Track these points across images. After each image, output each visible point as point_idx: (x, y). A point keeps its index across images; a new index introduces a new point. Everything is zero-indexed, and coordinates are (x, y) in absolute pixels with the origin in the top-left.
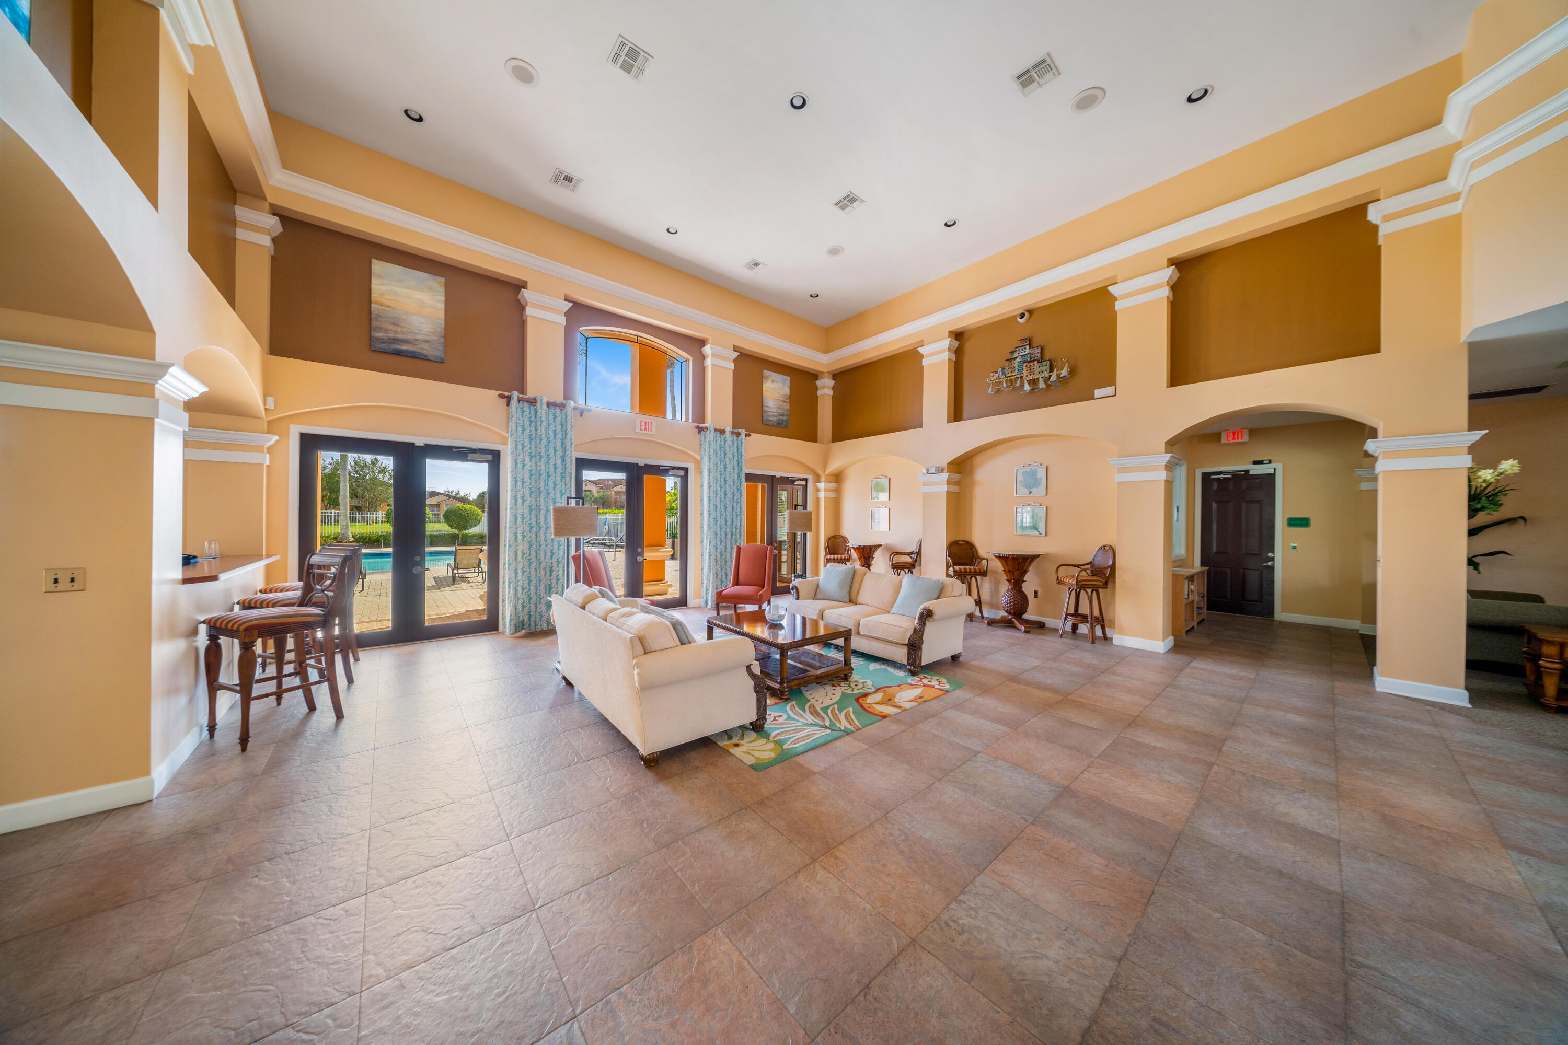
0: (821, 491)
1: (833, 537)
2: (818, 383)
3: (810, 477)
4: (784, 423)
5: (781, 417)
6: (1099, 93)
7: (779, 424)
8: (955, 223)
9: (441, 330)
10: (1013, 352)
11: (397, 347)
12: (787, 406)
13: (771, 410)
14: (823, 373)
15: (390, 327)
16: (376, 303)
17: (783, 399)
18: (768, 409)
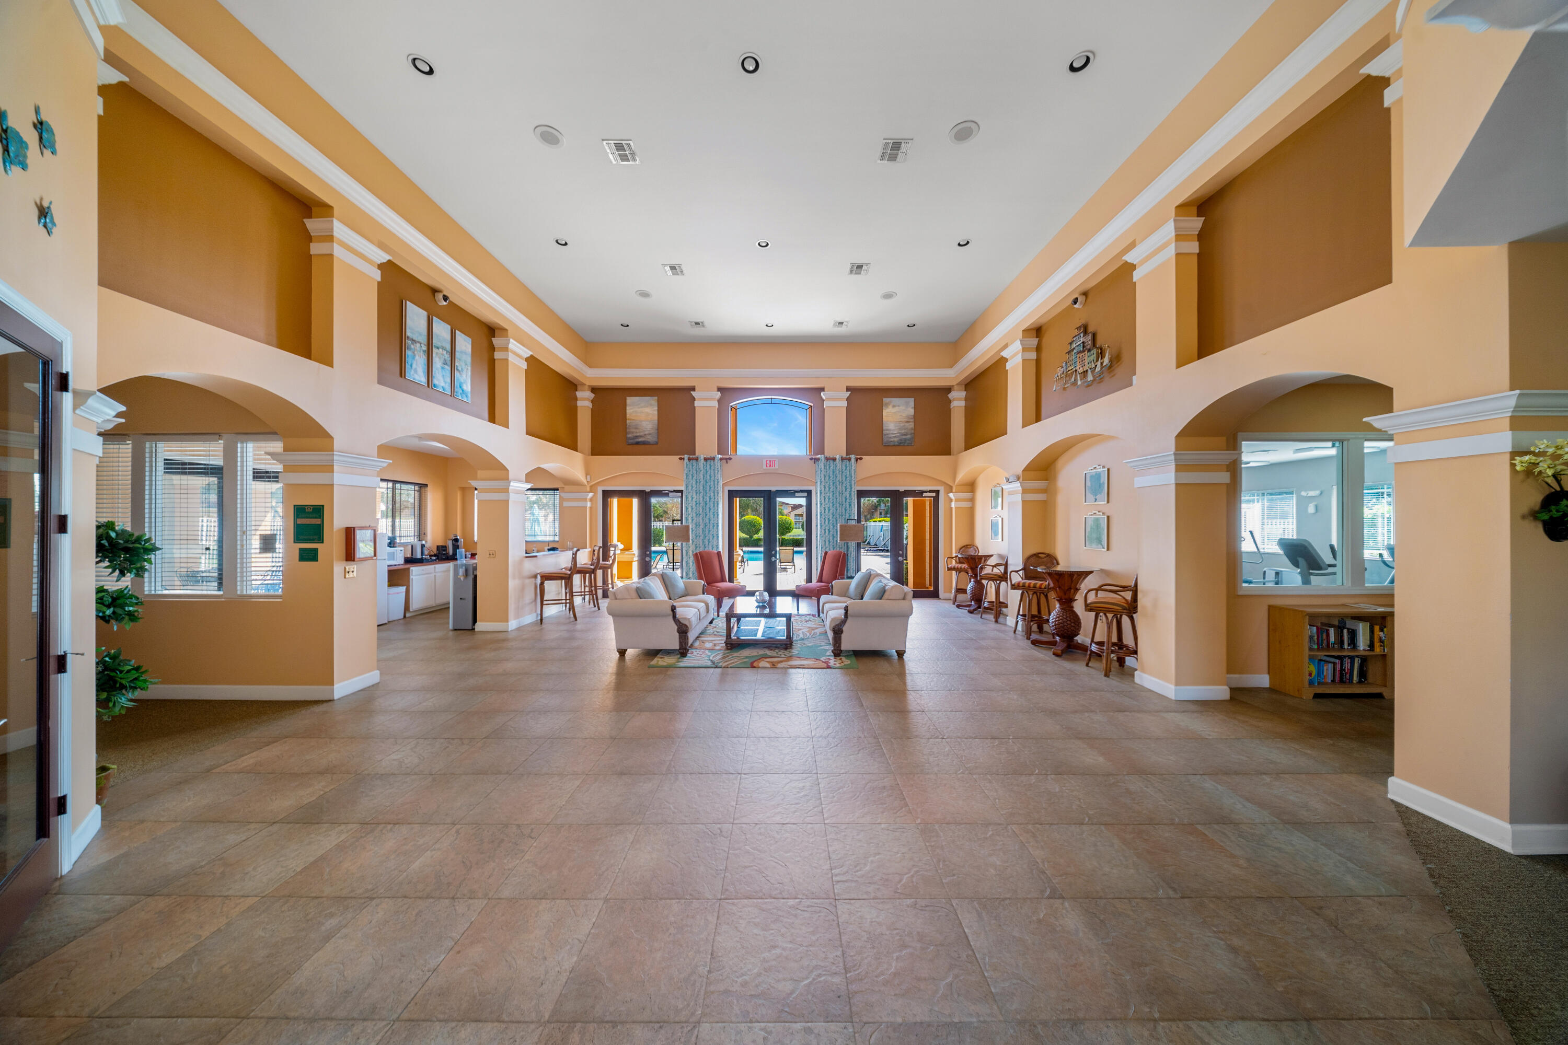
0: (952, 502)
1: (964, 546)
2: (950, 396)
3: (941, 489)
4: (908, 442)
5: (904, 437)
6: (973, 126)
7: (901, 443)
8: (968, 243)
9: (656, 426)
10: (1071, 344)
11: (638, 440)
12: (912, 425)
13: (891, 432)
14: (953, 386)
15: (634, 430)
16: (629, 420)
17: (906, 420)
18: (888, 432)
